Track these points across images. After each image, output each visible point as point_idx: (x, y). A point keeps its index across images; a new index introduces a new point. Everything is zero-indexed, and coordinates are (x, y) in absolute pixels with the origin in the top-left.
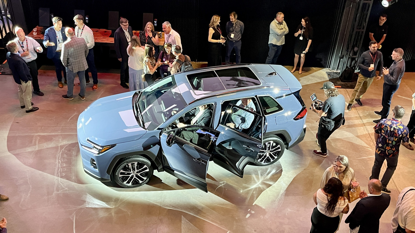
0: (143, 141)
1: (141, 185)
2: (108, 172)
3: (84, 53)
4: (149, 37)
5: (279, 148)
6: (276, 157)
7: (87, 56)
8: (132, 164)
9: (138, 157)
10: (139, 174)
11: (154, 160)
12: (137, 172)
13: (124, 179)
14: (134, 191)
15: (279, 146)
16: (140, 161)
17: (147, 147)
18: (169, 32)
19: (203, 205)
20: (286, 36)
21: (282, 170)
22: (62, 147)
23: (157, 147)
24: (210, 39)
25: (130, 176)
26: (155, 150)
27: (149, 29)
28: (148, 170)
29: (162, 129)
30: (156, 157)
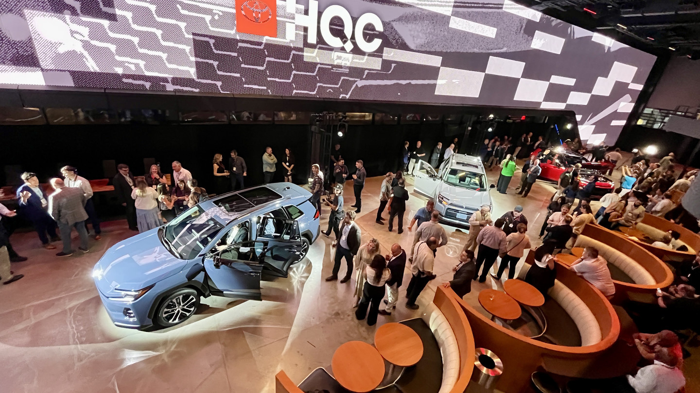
0: (187, 271)
1: (188, 317)
2: (149, 317)
3: (81, 203)
4: (155, 178)
5: (305, 245)
6: (304, 254)
7: (85, 205)
8: (176, 299)
9: (183, 290)
10: (185, 307)
11: (199, 287)
12: (184, 306)
13: (169, 318)
14: (182, 326)
15: (305, 244)
16: (184, 293)
17: (191, 277)
18: (179, 170)
19: (260, 314)
20: (276, 164)
21: (311, 263)
22: (70, 309)
23: (202, 274)
24: (216, 173)
25: (176, 312)
26: (200, 277)
27: (154, 170)
28: (194, 300)
29: (205, 254)
30: (203, 285)
